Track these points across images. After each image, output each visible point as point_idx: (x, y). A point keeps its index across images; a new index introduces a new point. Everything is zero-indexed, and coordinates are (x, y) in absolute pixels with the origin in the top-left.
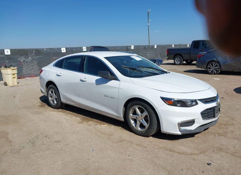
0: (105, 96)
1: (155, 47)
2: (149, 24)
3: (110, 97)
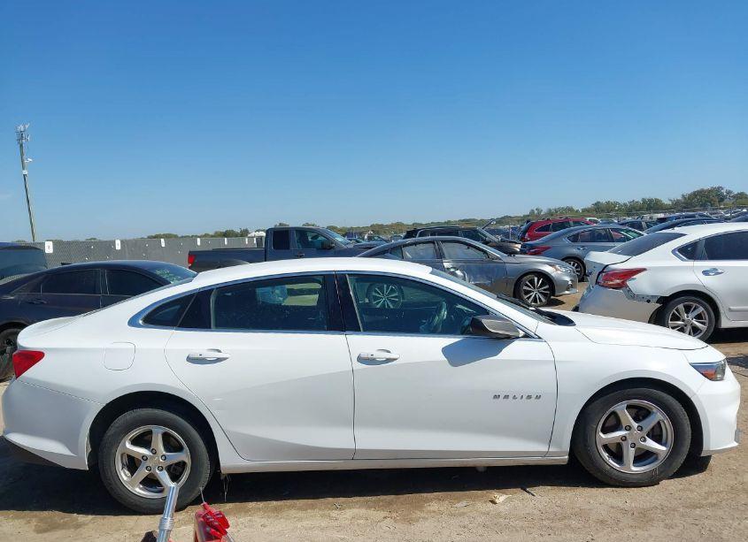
0: (496, 397)
1: (118, 247)
2: (25, 172)
3: (518, 396)
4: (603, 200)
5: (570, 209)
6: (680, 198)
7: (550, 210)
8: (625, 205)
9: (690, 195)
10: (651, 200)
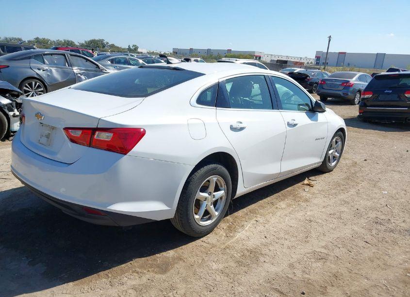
3: (320, 138)
4: (41, 37)
5: (20, 40)
6: (84, 42)
7: (7, 38)
8: (54, 41)
9: (89, 42)
10: (68, 41)
